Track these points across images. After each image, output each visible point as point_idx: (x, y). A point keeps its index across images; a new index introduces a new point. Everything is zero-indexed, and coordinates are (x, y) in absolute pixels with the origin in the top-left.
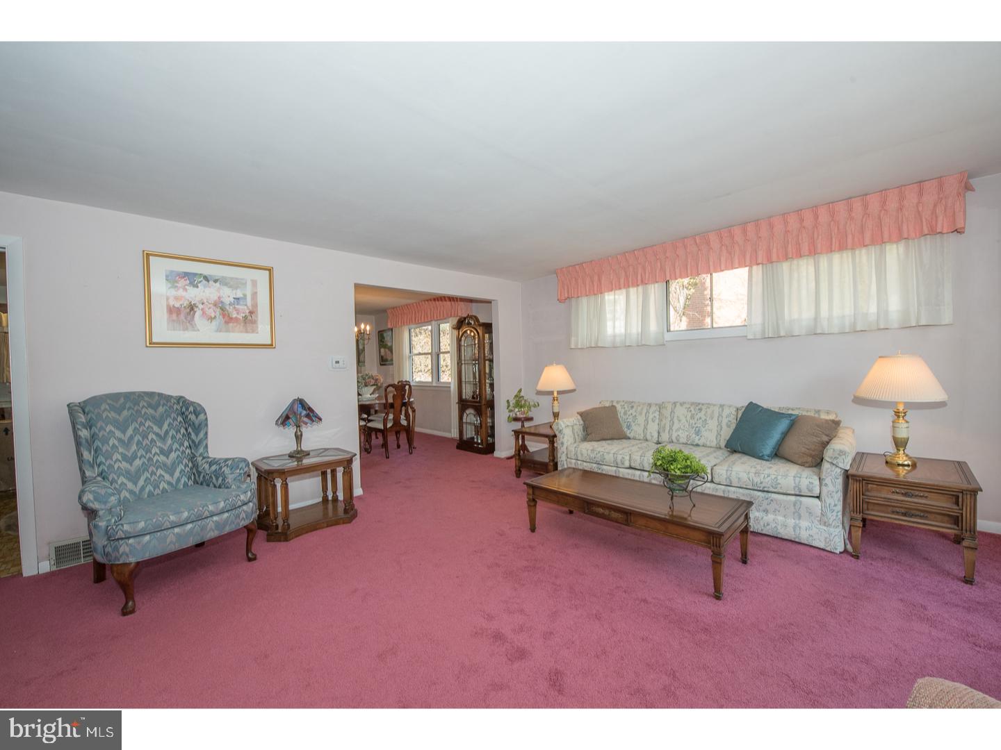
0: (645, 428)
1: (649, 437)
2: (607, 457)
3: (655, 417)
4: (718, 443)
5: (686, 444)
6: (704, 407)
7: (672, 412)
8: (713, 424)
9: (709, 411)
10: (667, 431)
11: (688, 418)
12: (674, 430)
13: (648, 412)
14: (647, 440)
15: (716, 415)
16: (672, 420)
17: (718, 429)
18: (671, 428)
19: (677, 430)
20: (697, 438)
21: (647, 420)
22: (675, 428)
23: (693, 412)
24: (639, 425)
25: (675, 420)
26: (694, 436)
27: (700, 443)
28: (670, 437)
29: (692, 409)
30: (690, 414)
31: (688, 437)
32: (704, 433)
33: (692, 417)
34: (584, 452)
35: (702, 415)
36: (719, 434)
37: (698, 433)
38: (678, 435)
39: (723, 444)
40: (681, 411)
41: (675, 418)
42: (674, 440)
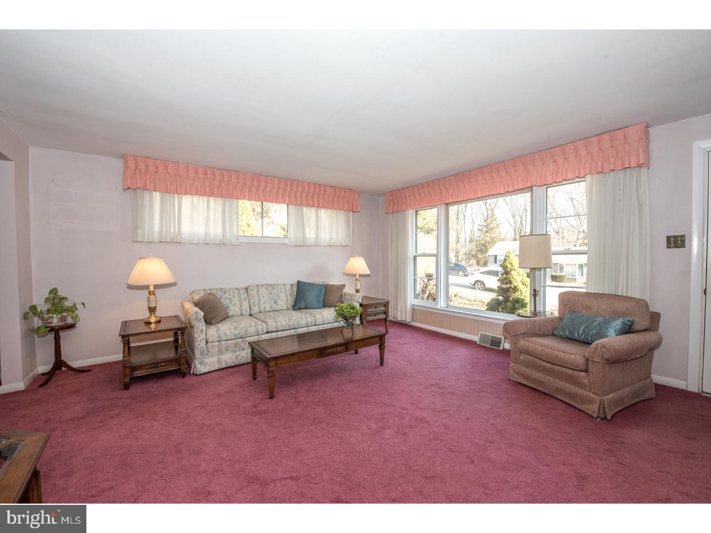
0: (241, 306)
1: (244, 312)
2: (249, 330)
3: (245, 297)
4: (288, 307)
5: (270, 311)
6: (275, 286)
7: (258, 292)
8: (283, 296)
9: (279, 288)
10: (257, 305)
11: (268, 294)
12: (262, 304)
13: (239, 294)
14: (242, 315)
15: (283, 290)
16: (259, 297)
17: (285, 299)
18: (259, 304)
19: (264, 303)
20: (277, 306)
21: (240, 300)
22: (261, 303)
23: (270, 290)
24: (236, 305)
25: (262, 298)
26: (274, 305)
27: (278, 309)
28: (260, 309)
29: (269, 288)
30: (268, 292)
31: (271, 306)
32: (280, 302)
33: (270, 293)
34: (228, 332)
35: (275, 291)
36: (287, 301)
37: (276, 303)
38: (265, 307)
39: (290, 307)
40: (263, 291)
41: (261, 296)
42: (262, 310)
